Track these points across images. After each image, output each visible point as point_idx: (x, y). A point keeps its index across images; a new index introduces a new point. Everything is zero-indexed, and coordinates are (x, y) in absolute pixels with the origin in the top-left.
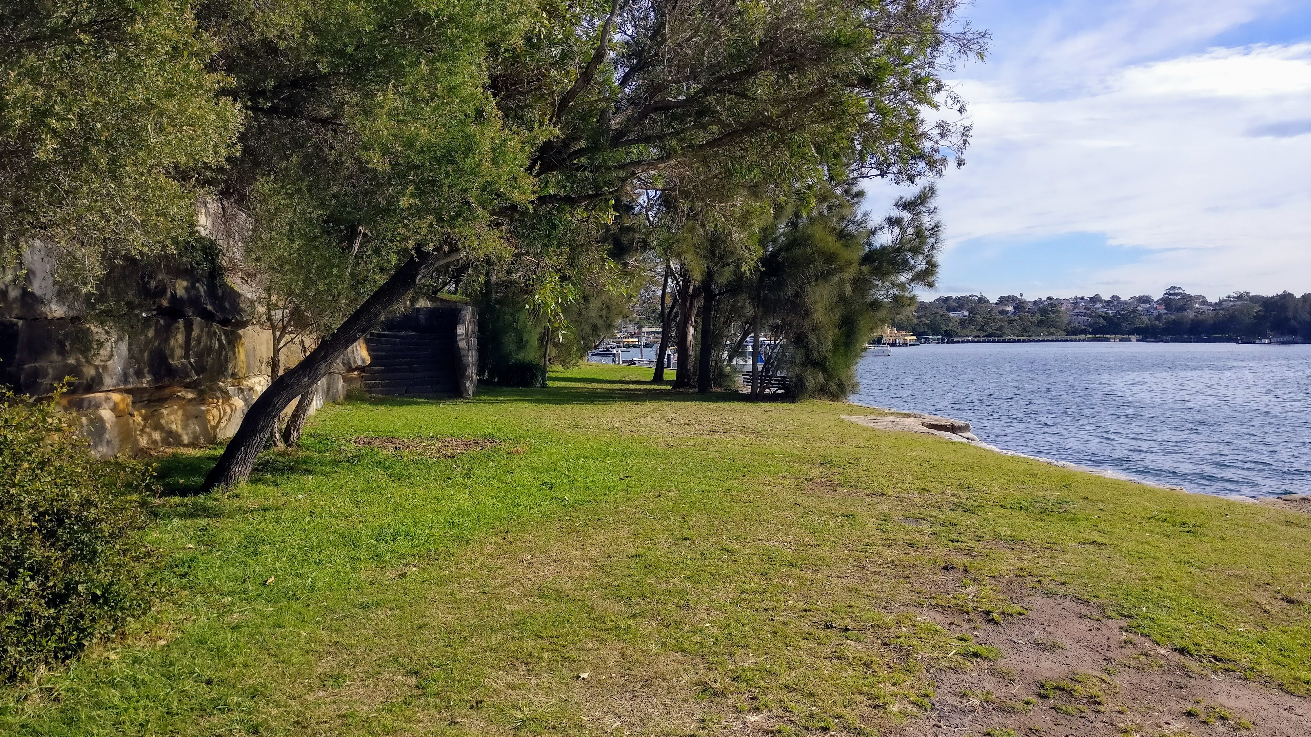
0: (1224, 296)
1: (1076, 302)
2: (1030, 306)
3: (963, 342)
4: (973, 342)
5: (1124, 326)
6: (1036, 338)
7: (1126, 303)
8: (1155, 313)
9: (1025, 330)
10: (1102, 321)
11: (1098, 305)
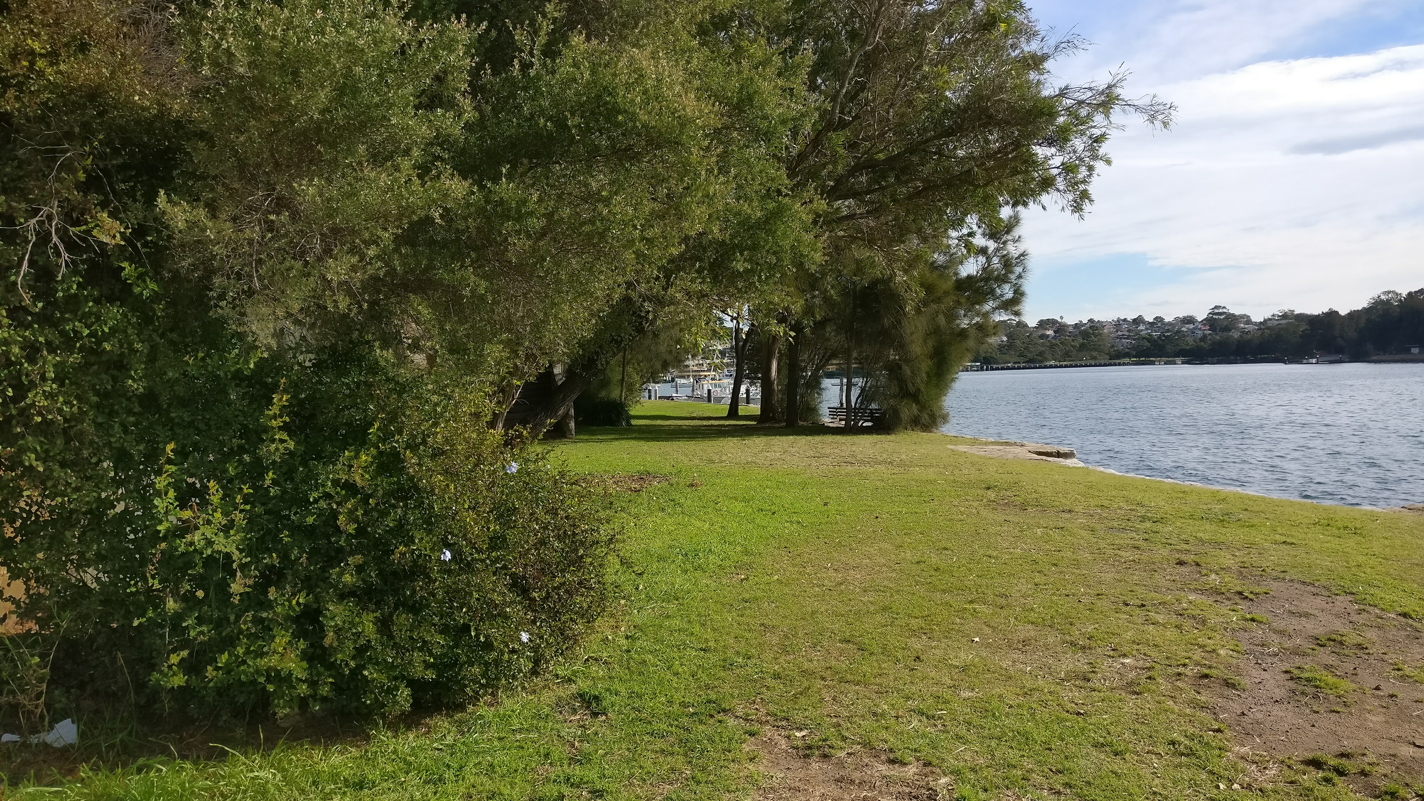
0: (1268, 315)
1: (1118, 324)
2: (1071, 329)
3: (1003, 369)
4: (1013, 368)
5: (1169, 348)
6: (1079, 363)
7: (1169, 324)
8: (1200, 333)
9: (1066, 355)
10: (1147, 344)
11: (1142, 327)
